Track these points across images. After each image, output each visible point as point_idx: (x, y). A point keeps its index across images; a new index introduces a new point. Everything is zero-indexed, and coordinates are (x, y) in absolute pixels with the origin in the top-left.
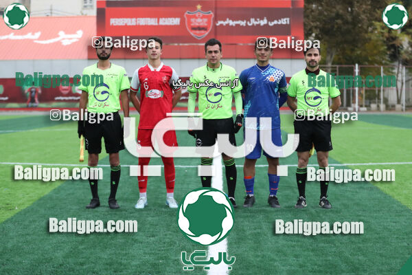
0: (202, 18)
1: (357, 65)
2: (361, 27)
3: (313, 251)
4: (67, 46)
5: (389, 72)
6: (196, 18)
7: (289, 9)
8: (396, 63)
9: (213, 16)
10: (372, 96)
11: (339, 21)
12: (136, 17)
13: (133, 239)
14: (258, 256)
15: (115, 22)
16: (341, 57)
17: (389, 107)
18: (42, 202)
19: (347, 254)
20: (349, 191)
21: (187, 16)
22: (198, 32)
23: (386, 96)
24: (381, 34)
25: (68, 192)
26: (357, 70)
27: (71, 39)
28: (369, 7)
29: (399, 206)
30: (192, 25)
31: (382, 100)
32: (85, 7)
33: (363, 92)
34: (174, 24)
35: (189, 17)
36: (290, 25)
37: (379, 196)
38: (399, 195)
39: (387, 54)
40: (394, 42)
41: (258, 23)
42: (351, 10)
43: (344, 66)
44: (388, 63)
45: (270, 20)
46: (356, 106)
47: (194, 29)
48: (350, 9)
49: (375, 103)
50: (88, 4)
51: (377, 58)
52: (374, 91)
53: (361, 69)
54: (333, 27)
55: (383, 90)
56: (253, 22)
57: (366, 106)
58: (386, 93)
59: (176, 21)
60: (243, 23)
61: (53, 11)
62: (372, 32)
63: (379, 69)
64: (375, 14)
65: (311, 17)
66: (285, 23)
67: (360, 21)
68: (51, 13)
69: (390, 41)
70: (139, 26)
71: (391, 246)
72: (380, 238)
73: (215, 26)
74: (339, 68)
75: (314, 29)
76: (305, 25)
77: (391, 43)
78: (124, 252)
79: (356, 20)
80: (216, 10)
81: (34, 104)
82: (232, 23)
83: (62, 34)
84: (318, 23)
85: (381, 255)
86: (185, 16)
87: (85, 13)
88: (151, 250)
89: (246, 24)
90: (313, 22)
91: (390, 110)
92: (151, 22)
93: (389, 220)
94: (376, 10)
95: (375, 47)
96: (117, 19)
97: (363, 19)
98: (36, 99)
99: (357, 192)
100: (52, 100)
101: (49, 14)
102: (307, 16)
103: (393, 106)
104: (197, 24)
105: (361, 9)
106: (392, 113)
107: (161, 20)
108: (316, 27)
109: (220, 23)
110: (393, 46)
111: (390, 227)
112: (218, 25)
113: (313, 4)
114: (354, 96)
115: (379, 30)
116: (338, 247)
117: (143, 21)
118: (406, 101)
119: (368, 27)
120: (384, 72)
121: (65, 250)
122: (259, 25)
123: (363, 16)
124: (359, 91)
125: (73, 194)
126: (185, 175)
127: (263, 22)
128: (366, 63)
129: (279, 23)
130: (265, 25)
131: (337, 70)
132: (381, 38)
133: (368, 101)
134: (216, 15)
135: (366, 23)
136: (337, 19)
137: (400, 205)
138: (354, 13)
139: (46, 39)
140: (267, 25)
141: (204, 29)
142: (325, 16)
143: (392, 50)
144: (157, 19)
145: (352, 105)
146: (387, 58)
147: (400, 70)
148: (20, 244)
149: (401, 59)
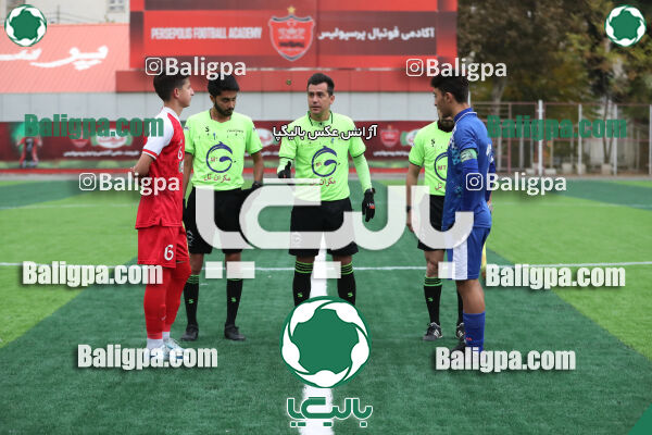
0: (296, 27)
1: (540, 103)
2: (548, 42)
3: (467, 413)
4: (83, 71)
5: (591, 113)
6: (287, 27)
7: (434, 13)
8: (603, 99)
9: (314, 24)
10: (564, 152)
11: (513, 33)
12: (193, 25)
13: (183, 394)
14: (381, 422)
15: (158, 33)
16: (516, 89)
17: (593, 169)
18: (41, 328)
19: (521, 419)
20: (527, 312)
21: (273, 24)
22: (289, 49)
23: (586, 150)
24: (578, 53)
25: (82, 313)
26: (540, 111)
27: (88, 60)
28: (560, 10)
29: (605, 337)
30: (281, 38)
31: (580, 158)
32: (112, 8)
33: (551, 144)
34: (252, 37)
35: (277, 26)
36: (435, 38)
37: (574, 319)
38: (606, 318)
39: (588, 84)
40: (600, 66)
41: (384, 35)
42: (533, 15)
43: (520, 103)
44: (589, 98)
45: (404, 30)
46: (540, 167)
47: (284, 44)
48: (529, 13)
49: (569, 161)
50: (117, 3)
51: (573, 91)
52: (569, 143)
53: (546, 108)
54: (503, 42)
55: (583, 142)
56: (377, 34)
57: (555, 167)
58: (587, 145)
59: (255, 33)
60: (361, 36)
61: (61, 16)
62: (565, 50)
63: (576, 109)
64: (569, 20)
65: (467, 26)
66: (427, 36)
67: (546, 33)
68: (58, 18)
69: (593, 64)
70: (197, 39)
71: (591, 405)
72: (574, 391)
73: (317, 41)
74: (513, 107)
75: (472, 44)
76: (459, 39)
77: (595, 68)
78: (170, 415)
79: (539, 32)
80: (318, 15)
81: (31, 164)
82: (343, 36)
83: (75, 52)
84: (480, 36)
85: (576, 422)
86: (269, 25)
87: (111, 19)
88: (212, 411)
89: (366, 37)
90: (471, 33)
91: (594, 173)
92: (217, 33)
93: (589, 361)
94: (572, 15)
95: (570, 73)
96: (161, 29)
97: (550, 30)
98: (35, 156)
99: (538, 313)
100: (60, 156)
101: (55, 20)
102: (462, 25)
103: (599, 167)
104: (288, 38)
105: (548, 14)
106: (595, 178)
107: (231, 30)
108: (476, 42)
109: (324, 35)
110: (599, 72)
111: (590, 374)
112: (321, 38)
113: (471, 5)
114: (536, 151)
115: (577, 45)
116: (506, 407)
117: (203, 33)
118: (618, 159)
119: (558, 42)
120: (584, 113)
121: (76, 412)
122: (386, 39)
123: (551, 25)
124: (544, 143)
125: (90, 315)
126: (267, 284)
127: (393, 34)
128: (556, 99)
129: (419, 35)
130: (395, 39)
131: (510, 108)
132: (580, 59)
133: (558, 159)
134: (318, 22)
135: (555, 36)
136: (510, 30)
137: (606, 335)
138: (537, 20)
139: (50, 61)
140: (398, 40)
141: (300, 44)
142: (491, 25)
143: (597, 78)
144: (225, 29)
145: (533, 165)
146: (588, 91)
147: (609, 110)
148: (5, 402)
149: (610, 92)
